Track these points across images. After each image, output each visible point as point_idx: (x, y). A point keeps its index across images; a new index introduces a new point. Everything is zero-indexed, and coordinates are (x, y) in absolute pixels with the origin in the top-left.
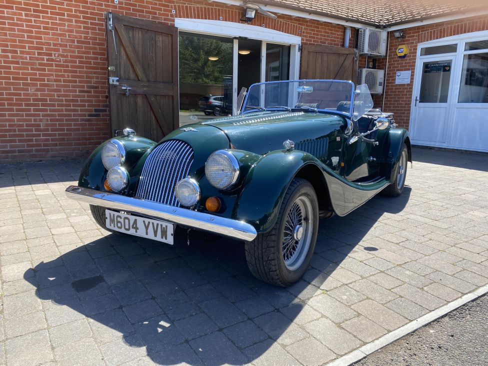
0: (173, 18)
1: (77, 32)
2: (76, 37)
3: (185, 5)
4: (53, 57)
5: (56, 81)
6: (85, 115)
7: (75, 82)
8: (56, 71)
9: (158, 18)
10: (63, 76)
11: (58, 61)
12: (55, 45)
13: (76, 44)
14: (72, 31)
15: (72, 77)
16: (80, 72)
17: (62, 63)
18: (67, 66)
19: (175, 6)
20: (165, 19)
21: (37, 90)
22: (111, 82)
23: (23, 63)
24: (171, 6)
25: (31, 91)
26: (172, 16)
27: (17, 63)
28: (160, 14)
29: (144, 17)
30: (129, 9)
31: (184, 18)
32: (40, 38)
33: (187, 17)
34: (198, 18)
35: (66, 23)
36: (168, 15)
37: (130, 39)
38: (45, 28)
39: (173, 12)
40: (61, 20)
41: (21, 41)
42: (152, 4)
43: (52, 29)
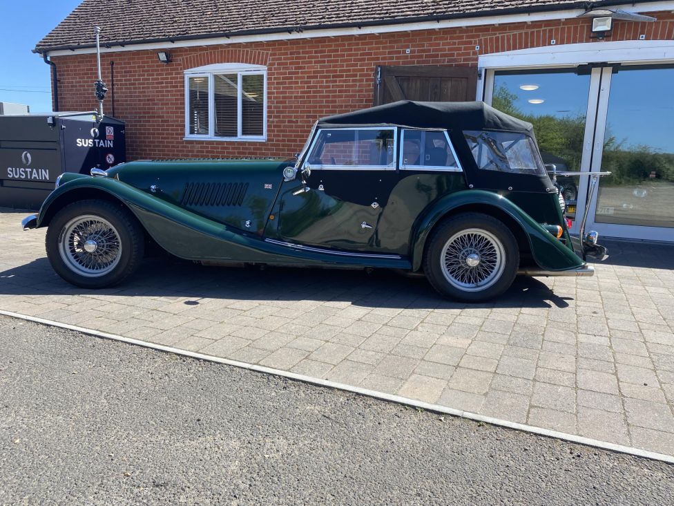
0: (474, 57)
1: (366, 91)
2: (365, 96)
3: (494, 37)
9: (455, 60)
13: (364, 103)
14: (361, 91)
19: (480, 41)
20: (465, 60)
24: (475, 41)
26: (475, 53)
28: (458, 55)
29: (438, 61)
30: (422, 56)
31: (493, 52)
32: (335, 102)
33: (497, 51)
34: (515, 48)
35: (358, 84)
36: (469, 54)
37: (403, 91)
38: (340, 91)
39: (477, 48)
40: (353, 81)
41: (320, 107)
42: (449, 44)
43: (346, 91)
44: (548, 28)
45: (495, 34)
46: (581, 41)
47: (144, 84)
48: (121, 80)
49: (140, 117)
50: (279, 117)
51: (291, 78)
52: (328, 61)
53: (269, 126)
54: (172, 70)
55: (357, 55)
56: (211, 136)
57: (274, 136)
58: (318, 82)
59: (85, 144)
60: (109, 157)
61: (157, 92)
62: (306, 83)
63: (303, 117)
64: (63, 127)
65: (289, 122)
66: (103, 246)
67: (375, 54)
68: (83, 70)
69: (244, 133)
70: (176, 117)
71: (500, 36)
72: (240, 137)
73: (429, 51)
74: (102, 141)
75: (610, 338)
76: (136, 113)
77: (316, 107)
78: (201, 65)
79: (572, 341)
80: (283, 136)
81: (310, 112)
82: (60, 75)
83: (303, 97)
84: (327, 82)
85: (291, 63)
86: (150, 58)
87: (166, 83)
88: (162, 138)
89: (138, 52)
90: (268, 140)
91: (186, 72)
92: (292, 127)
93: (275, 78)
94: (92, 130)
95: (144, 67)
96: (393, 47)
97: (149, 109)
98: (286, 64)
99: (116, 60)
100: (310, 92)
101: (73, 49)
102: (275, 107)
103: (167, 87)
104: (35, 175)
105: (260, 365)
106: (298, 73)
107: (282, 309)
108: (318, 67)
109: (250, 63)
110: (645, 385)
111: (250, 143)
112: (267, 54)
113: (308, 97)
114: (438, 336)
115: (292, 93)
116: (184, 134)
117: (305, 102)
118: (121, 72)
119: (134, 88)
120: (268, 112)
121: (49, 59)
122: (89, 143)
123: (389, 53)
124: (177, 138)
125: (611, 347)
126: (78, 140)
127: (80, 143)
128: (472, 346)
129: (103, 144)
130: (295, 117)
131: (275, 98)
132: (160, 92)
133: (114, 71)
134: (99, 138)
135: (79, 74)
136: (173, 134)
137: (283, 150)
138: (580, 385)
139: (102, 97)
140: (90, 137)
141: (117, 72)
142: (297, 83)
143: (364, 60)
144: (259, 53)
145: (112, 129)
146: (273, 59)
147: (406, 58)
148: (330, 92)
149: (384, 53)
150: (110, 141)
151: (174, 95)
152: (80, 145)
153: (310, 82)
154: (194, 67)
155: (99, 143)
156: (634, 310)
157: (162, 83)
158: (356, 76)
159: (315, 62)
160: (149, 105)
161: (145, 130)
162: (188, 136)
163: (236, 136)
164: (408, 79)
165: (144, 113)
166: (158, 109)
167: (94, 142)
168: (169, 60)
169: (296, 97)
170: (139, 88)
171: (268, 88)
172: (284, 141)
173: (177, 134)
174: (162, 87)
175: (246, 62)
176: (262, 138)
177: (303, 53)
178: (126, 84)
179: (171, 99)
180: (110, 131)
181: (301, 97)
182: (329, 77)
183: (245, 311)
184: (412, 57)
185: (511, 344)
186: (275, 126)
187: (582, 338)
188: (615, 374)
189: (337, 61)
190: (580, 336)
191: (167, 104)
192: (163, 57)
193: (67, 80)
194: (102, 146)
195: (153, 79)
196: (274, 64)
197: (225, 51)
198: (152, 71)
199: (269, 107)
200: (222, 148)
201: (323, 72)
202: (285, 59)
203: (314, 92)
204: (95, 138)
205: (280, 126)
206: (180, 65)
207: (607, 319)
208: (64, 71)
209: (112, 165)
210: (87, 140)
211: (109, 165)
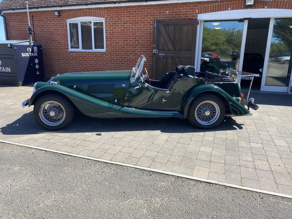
0: (196, 15)
1: (149, 29)
2: (149, 32)
3: (204, 6)
4: (140, 42)
5: (140, 52)
6: (150, 67)
7: (147, 52)
8: (141, 47)
9: (188, 16)
10: (143, 49)
11: (141, 43)
12: (141, 36)
13: (149, 35)
14: (147, 29)
15: (146, 50)
16: (149, 47)
17: (143, 44)
18: (144, 45)
19: (198, 8)
20: (192, 16)
21: (133, 56)
22: (154, 52)
23: (129, 45)
24: (196, 8)
25: (131, 56)
26: (196, 13)
27: (127, 45)
28: (189, 14)
29: (180, 17)
30: (173, 15)
31: (204, 13)
32: (136, 34)
33: (206, 12)
34: (213, 11)
35: (146, 26)
36: (194, 14)
37: (166, 31)
38: (138, 30)
39: (197, 11)
40: (144, 25)
41: (129, 36)
42: (185, 9)
43: (140, 30)
44: (227, 3)
45: (205, 5)
46: (241, 9)
47: (48, 26)
48: (37, 24)
49: (47, 41)
50: (111, 41)
51: (116, 24)
52: (132, 16)
53: (107, 45)
54: (61, 19)
55: (145, 13)
56: (80, 49)
57: (109, 49)
58: (128, 25)
59: (25, 55)
60: (36, 60)
61: (55, 29)
62: (123, 26)
63: (122, 41)
64: (15, 48)
65: (116, 43)
66: (57, 113)
67: (153, 13)
68: (19, 19)
69: (95, 48)
70: (64, 41)
71: (207, 6)
72: (94, 50)
73: (176, 12)
75: (262, 144)
76: (45, 39)
77: (127, 36)
78: (75, 17)
79: (249, 147)
80: (113, 49)
81: (125, 38)
82: (8, 22)
83: (122, 32)
84: (132, 25)
85: (115, 17)
86: (50, 14)
87: (59, 25)
88: (58, 50)
89: (44, 11)
90: (107, 51)
91: (67, 20)
92: (117, 45)
93: (108, 24)
94: (28, 49)
95: (48, 18)
96: (161, 10)
97: (51, 37)
98: (113, 17)
99: (34, 14)
100: (124, 30)
101: (13, 10)
102: (109, 36)
103: (59, 27)
104: (4, 70)
105: (137, 165)
106: (119, 21)
107: (135, 137)
108: (128, 19)
109: (97, 17)
110: (279, 165)
111: (98, 53)
112: (105, 13)
113: (124, 32)
114: (199, 147)
115: (116, 30)
116: (68, 49)
117: (122, 34)
118: (37, 20)
119: (44, 28)
120: (106, 39)
121: (2, 14)
122: (27, 55)
123: (159, 13)
124: (65, 50)
125: (263, 148)
126: (22, 54)
127: (23, 55)
128: (213, 152)
129: (33, 55)
130: (118, 41)
131: (109, 32)
132: (56, 29)
133: (34, 20)
134: (31, 52)
135: (17, 21)
136: (63, 49)
137: (113, 55)
138: (256, 167)
139: (31, 34)
140: (27, 52)
141: (35, 20)
142: (119, 26)
143: (148, 16)
144: (101, 12)
145: (36, 47)
146: (107, 15)
147: (167, 15)
148: (134, 30)
149: (157, 13)
150: (36, 53)
151: (63, 31)
152: (23, 56)
153: (124, 26)
154: (71, 18)
156: (268, 129)
157: (57, 25)
158: (145, 23)
159: (126, 17)
160: (51, 35)
161: (50, 46)
162: (70, 50)
163: (92, 49)
164: (168, 25)
165: (49, 39)
166: (56, 37)
167: (29, 54)
168: (59, 15)
169: (118, 32)
170: (46, 28)
171: (106, 28)
172: (113, 51)
173: (65, 49)
174: (57, 27)
175: (95, 16)
176: (104, 50)
177: (121, 12)
178: (40, 26)
179: (61, 33)
180: (35, 49)
181: (121, 32)
182: (133, 23)
183: (121, 139)
184: (169, 15)
185: (227, 149)
186: (109, 45)
187: (252, 145)
188: (268, 161)
189: (136, 16)
190: (251, 143)
191: (60, 35)
192: (56, 13)
193: (11, 24)
195: (52, 24)
196: (108, 17)
197: (85, 11)
198: (52, 20)
199: (106, 36)
200: (86, 55)
201: (130, 21)
202: (113, 15)
203: (126, 30)
204: (29, 52)
205: (112, 45)
206: (64, 17)
207: (259, 134)
208: (10, 19)
209: (38, 64)
210: (26, 53)
211: (36, 64)
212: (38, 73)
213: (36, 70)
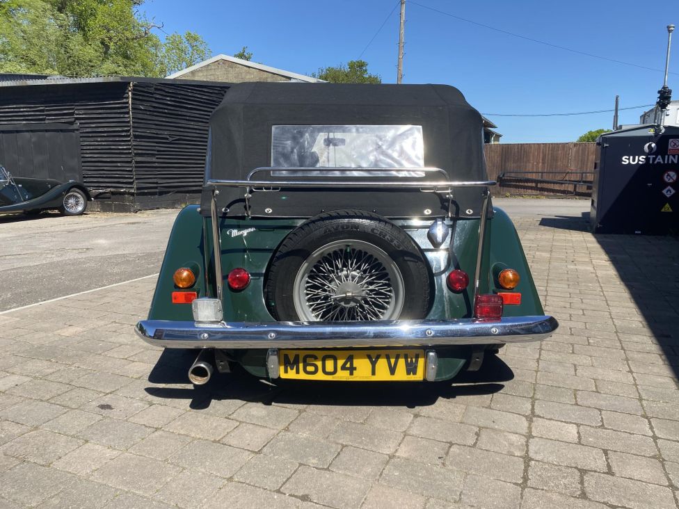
59: (634, 160)
60: (668, 175)
64: (606, 146)
74: (659, 157)
94: (648, 144)
122: (640, 160)
126: (624, 158)
127: (626, 160)
129: (661, 161)
134: (657, 153)
140: (643, 153)
145: (677, 141)
150: (674, 156)
152: (626, 163)
155: (654, 159)
167: (647, 159)
180: (676, 144)
194: (659, 163)
204: (649, 154)
209: (672, 185)
210: (637, 157)
211: (667, 184)
212: (667, 208)
213: (664, 200)
